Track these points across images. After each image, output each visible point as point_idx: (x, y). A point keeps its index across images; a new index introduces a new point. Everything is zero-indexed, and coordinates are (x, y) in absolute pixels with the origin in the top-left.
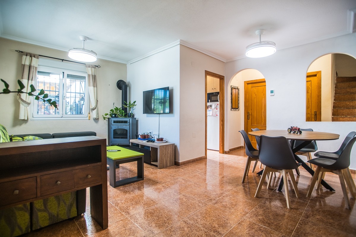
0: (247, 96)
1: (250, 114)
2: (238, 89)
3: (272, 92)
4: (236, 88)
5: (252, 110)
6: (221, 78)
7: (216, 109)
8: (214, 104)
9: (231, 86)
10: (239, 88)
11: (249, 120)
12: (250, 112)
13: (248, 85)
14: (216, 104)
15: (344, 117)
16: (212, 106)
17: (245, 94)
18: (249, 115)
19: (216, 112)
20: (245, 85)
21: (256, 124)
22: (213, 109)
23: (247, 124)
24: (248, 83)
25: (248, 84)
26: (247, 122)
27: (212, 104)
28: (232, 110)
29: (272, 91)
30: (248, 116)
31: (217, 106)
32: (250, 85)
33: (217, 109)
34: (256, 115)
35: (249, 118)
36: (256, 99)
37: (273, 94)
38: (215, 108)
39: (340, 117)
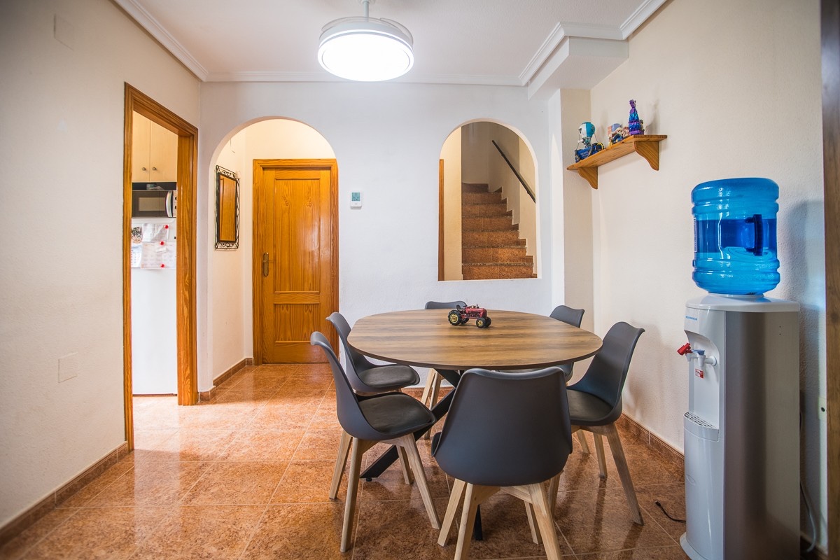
0: (262, 204)
1: (271, 258)
2: (235, 180)
3: (356, 197)
4: (232, 176)
5: (275, 246)
6: (187, 134)
7: (157, 245)
8: (148, 227)
9: (217, 167)
10: (239, 176)
11: (266, 279)
12: (270, 253)
13: (265, 171)
14: (159, 225)
15: (480, 266)
16: (140, 232)
17: (254, 198)
18: (268, 262)
19: (159, 254)
20: (254, 171)
21: (288, 289)
22: (146, 244)
23: (262, 290)
24: (265, 166)
25: (264, 169)
26: (262, 282)
27: (142, 226)
28: (219, 246)
29: (356, 194)
30: (262, 265)
31: (161, 234)
32: (271, 174)
33: (162, 243)
34: (287, 263)
35: (266, 272)
36: (287, 214)
37: (358, 204)
38: (154, 240)
39: (474, 266)
